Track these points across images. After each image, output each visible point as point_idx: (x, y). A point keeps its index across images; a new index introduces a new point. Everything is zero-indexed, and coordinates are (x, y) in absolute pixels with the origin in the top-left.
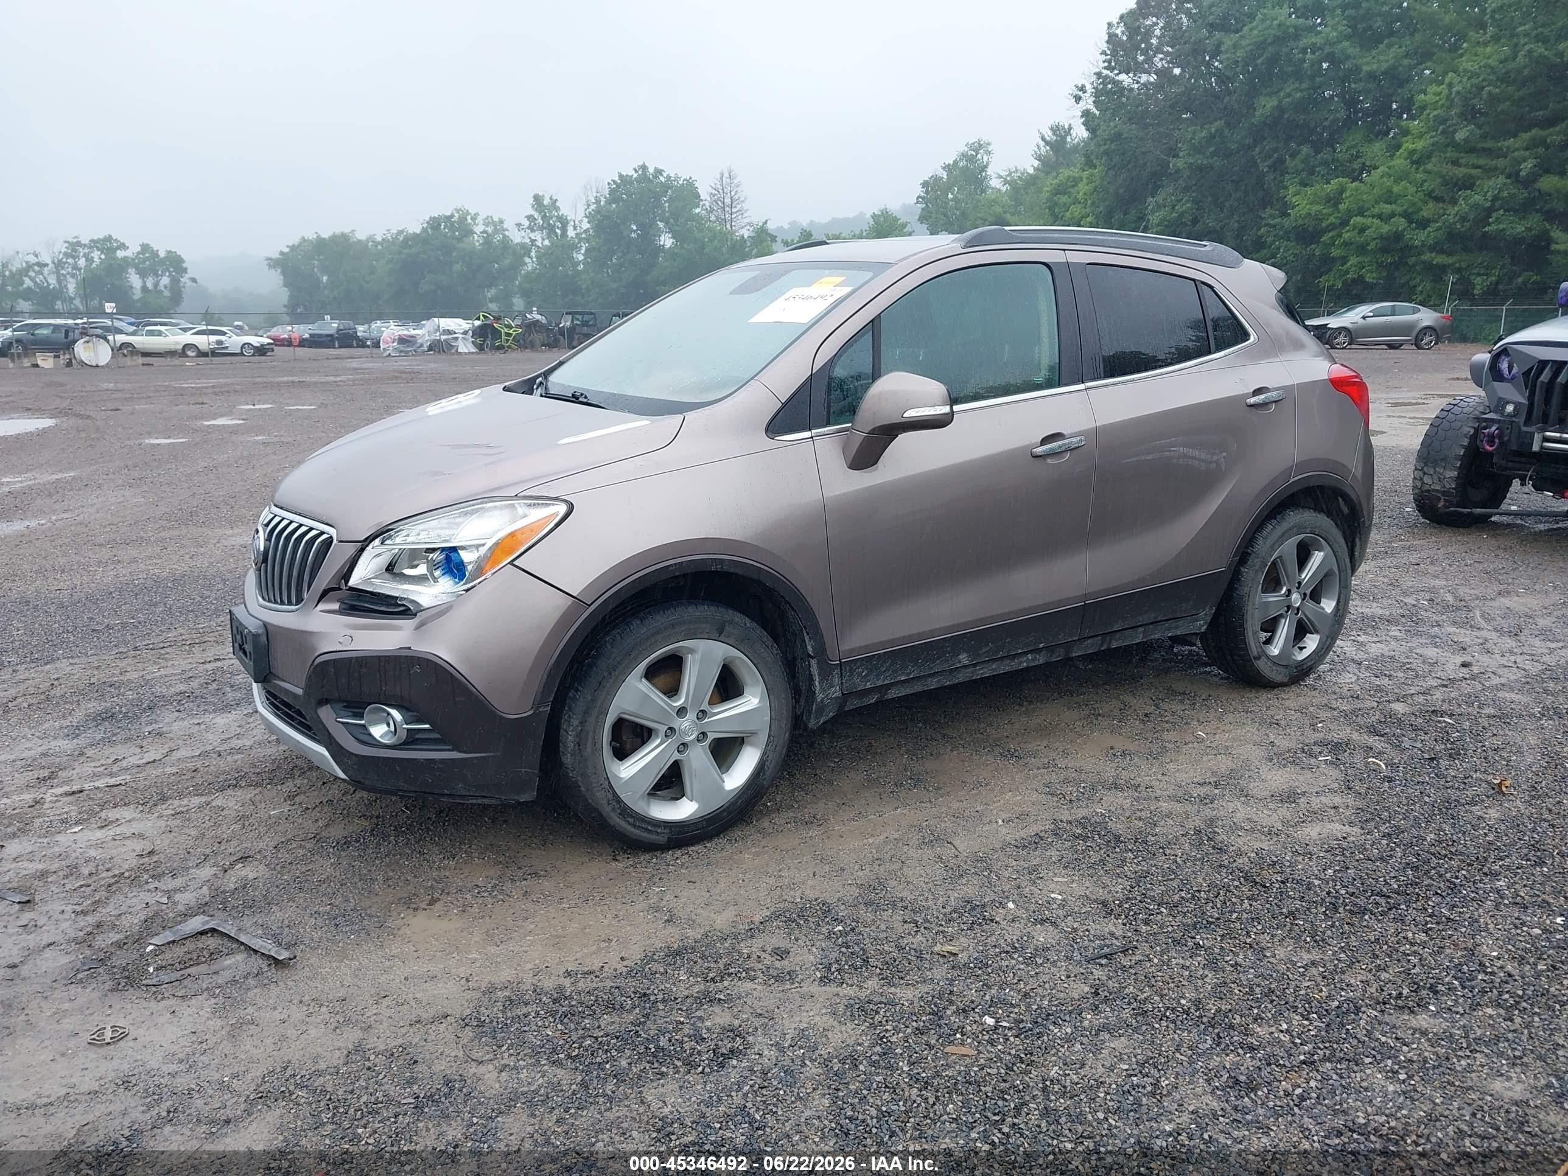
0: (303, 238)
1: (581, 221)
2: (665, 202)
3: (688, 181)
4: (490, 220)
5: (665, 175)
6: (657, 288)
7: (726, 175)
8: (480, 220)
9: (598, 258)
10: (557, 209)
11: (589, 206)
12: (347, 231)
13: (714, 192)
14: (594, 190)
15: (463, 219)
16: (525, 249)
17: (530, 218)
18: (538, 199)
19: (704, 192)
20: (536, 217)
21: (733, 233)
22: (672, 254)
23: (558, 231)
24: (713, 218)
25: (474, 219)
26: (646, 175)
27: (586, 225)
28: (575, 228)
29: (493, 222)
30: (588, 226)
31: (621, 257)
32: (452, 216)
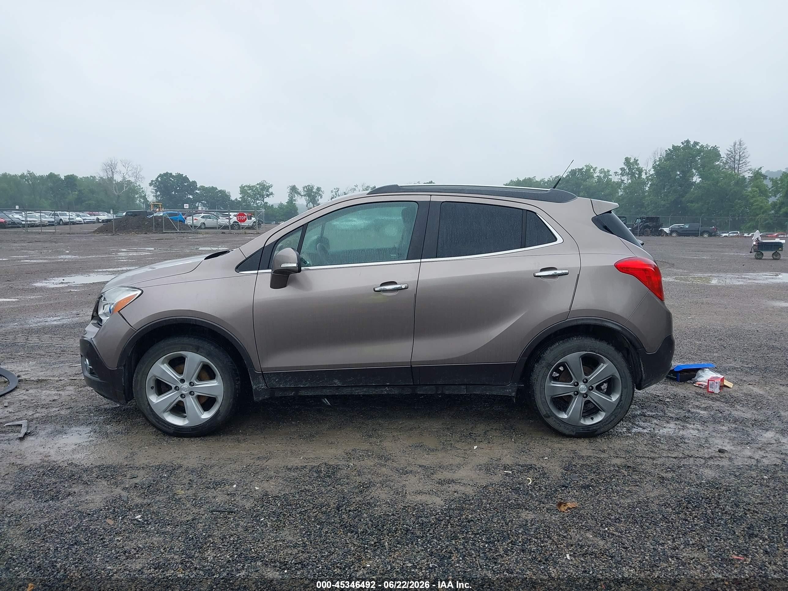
0: (512, 180)
1: (649, 171)
2: (699, 159)
3: (714, 148)
4: (603, 170)
5: (700, 145)
6: (687, 205)
7: (738, 143)
8: (597, 170)
9: (656, 189)
10: (638, 164)
11: (655, 162)
12: (531, 177)
13: (729, 153)
14: (659, 154)
15: (588, 171)
16: (619, 184)
17: (622, 169)
18: (627, 160)
19: (723, 153)
20: (625, 168)
21: (739, 174)
22: (698, 186)
23: (637, 175)
24: (727, 167)
25: (594, 170)
26: (688, 145)
27: (652, 172)
28: (646, 174)
29: (604, 171)
30: (653, 172)
31: (669, 188)
32: (582, 169)
